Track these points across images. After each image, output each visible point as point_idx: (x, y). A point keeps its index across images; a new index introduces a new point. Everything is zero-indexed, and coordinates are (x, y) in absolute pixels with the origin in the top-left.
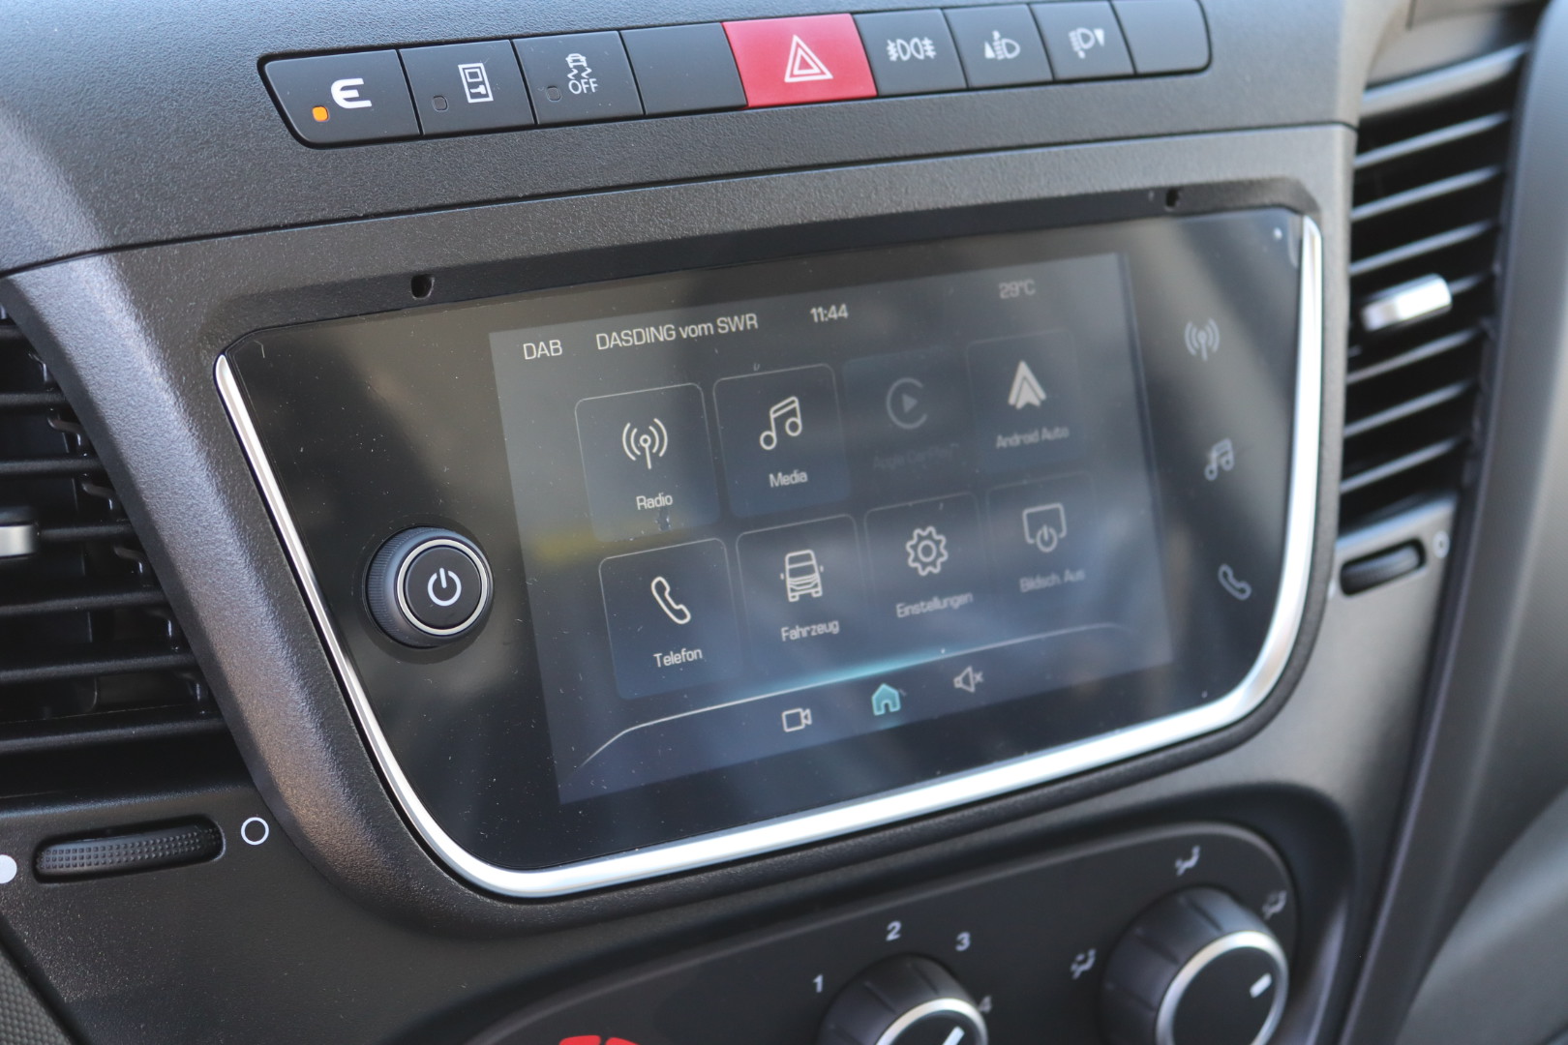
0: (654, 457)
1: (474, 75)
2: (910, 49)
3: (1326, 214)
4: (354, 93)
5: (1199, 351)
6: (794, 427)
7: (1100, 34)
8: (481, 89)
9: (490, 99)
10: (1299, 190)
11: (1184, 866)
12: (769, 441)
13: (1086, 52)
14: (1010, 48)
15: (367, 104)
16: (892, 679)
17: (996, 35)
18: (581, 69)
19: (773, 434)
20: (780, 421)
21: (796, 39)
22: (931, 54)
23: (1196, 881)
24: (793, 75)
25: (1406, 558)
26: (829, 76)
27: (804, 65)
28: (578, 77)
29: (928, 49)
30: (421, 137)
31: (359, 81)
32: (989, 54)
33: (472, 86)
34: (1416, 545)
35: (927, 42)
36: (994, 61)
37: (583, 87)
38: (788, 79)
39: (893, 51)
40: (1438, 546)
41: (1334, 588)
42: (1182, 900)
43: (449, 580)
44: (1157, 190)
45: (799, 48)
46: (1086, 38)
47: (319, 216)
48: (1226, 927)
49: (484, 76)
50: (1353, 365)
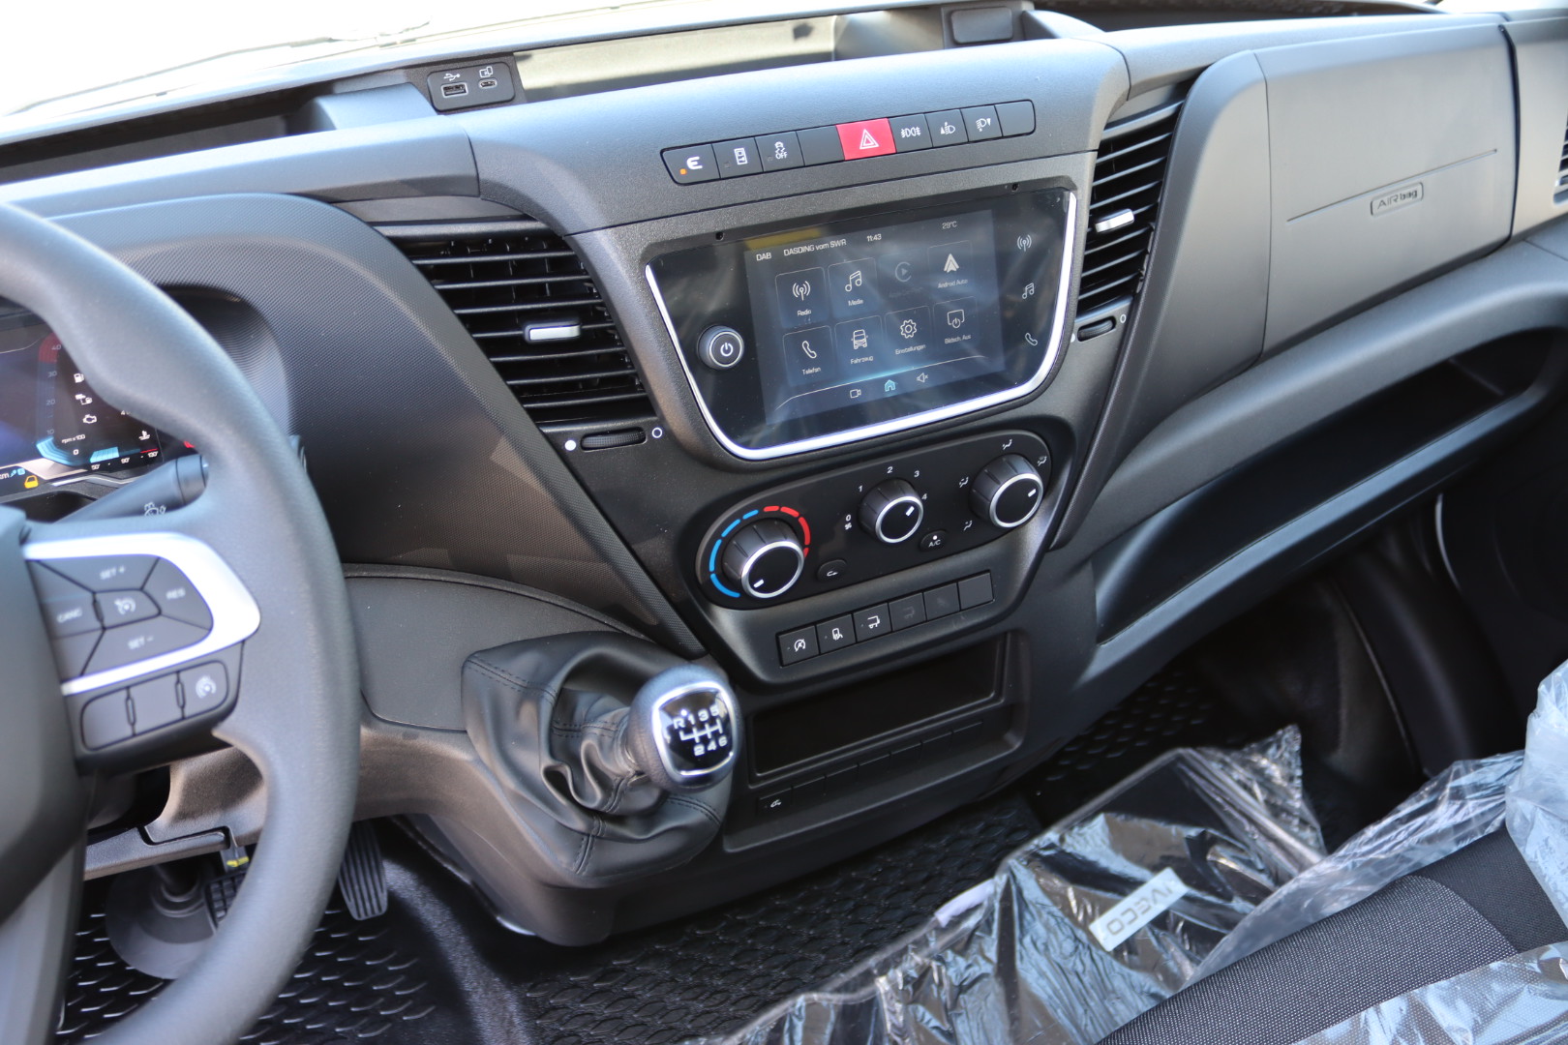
0: (805, 295)
1: (740, 153)
2: (911, 132)
3: (1079, 191)
4: (696, 163)
5: (1023, 248)
6: (858, 282)
7: (989, 120)
8: (743, 159)
9: (746, 162)
10: (1069, 180)
11: (1005, 446)
12: (848, 288)
13: (983, 128)
14: (951, 129)
15: (700, 167)
16: (893, 378)
17: (946, 124)
18: (781, 148)
19: (850, 285)
20: (853, 280)
21: (865, 131)
22: (919, 134)
23: (1010, 452)
24: (864, 146)
25: (1108, 325)
26: (877, 146)
27: (868, 142)
28: (780, 152)
29: (917, 131)
30: (720, 179)
31: (697, 158)
32: (942, 132)
33: (740, 157)
34: (1112, 319)
35: (918, 128)
36: (944, 135)
37: (781, 156)
38: (861, 148)
39: (904, 133)
40: (1122, 319)
41: (1074, 338)
42: (1004, 459)
43: (729, 347)
44: (1008, 184)
45: (866, 135)
46: (983, 123)
47: (683, 211)
48: (1019, 471)
49: (744, 153)
50: (1087, 247)
